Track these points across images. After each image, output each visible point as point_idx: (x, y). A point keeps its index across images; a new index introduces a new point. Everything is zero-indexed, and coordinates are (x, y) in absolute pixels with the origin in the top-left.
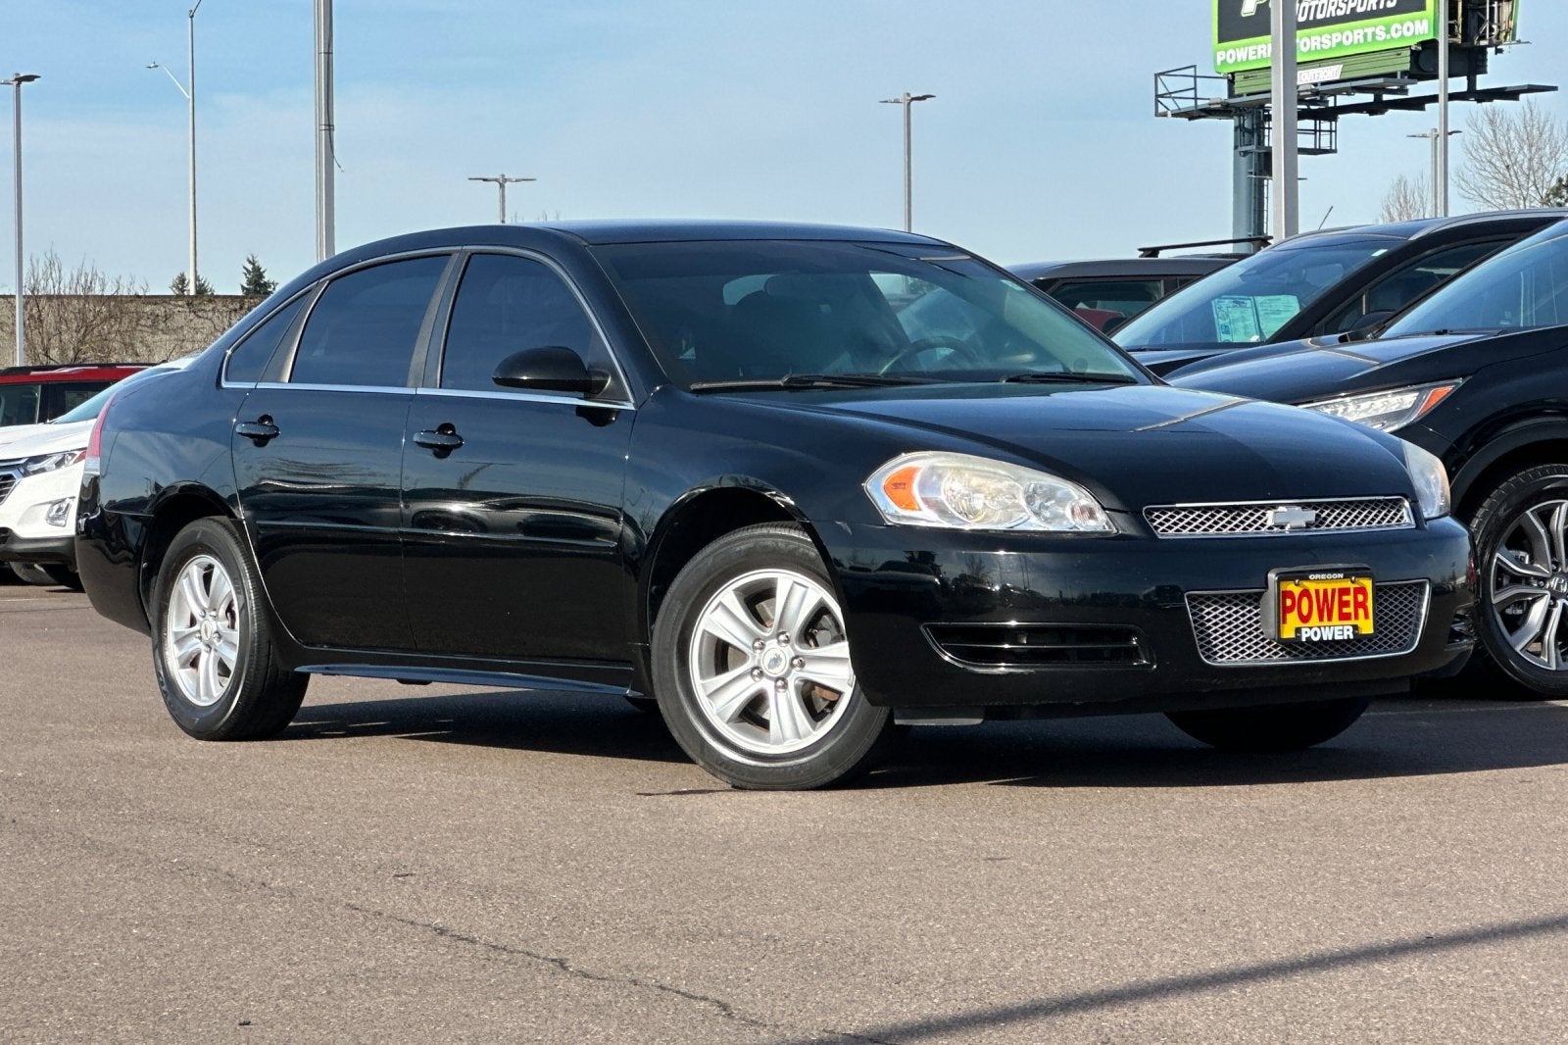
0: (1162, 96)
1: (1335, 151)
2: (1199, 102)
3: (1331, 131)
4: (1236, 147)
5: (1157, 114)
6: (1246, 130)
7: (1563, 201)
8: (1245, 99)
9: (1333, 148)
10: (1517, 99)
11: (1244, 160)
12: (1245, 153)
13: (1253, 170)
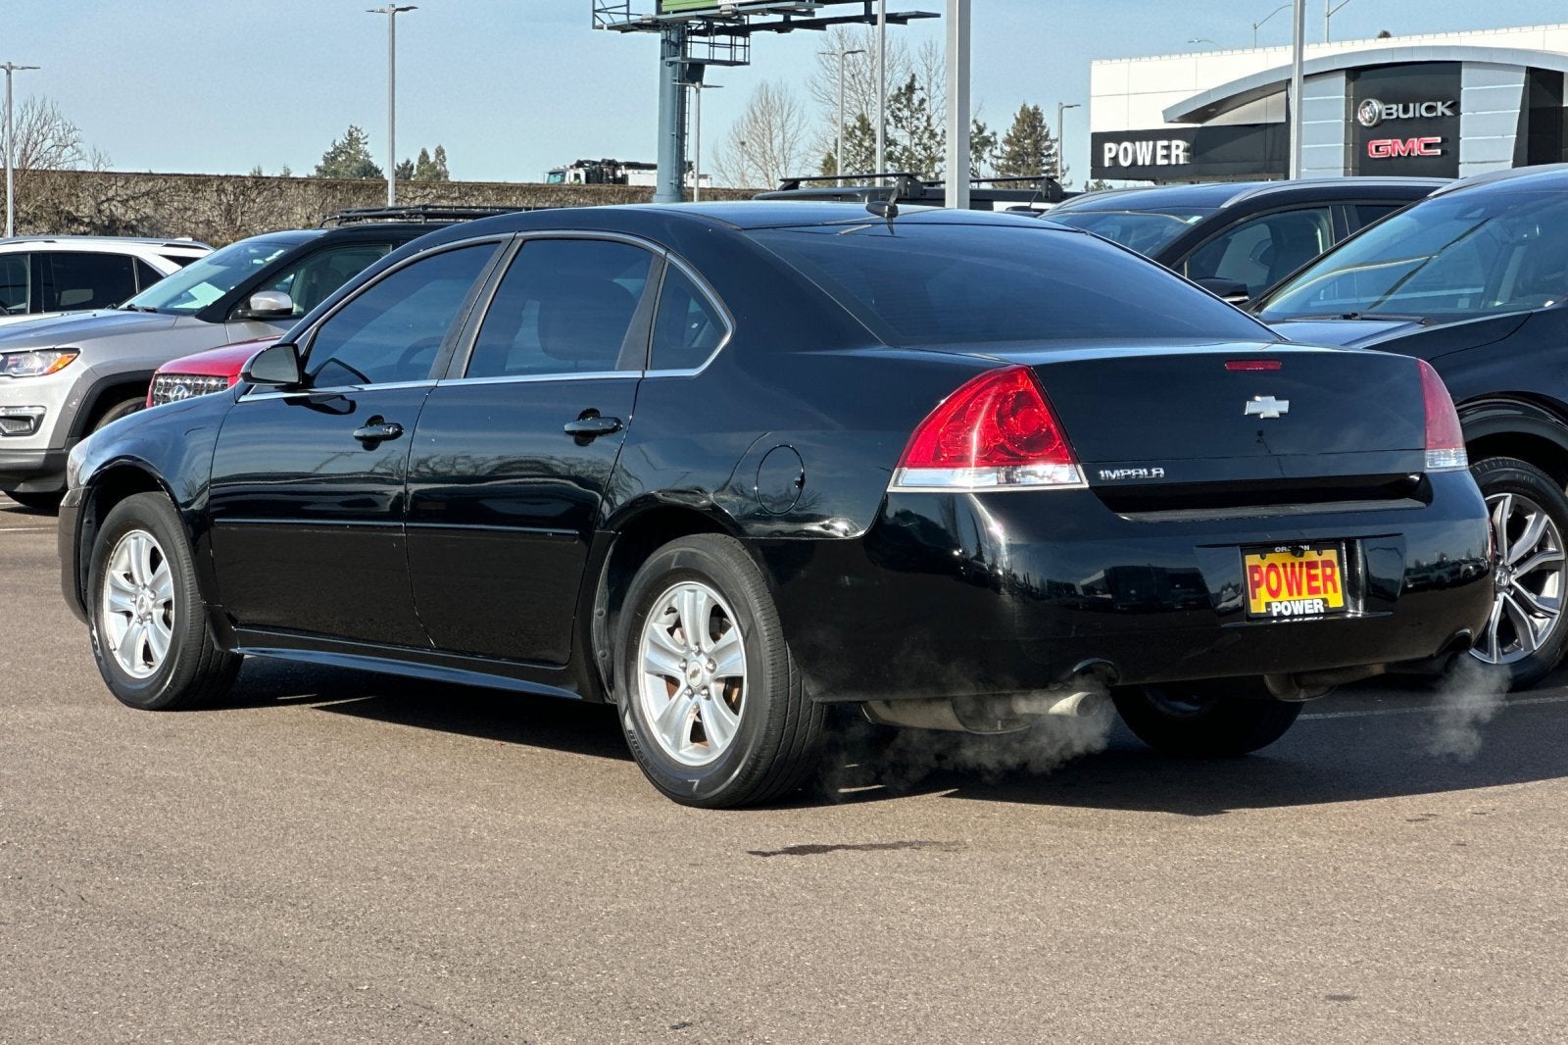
0: (599, 11)
1: (748, 63)
2: (631, 18)
3: (745, 46)
4: (663, 58)
5: (594, 27)
6: (673, 43)
7: (902, 107)
8: (672, 16)
9: (747, 60)
10: (905, 23)
11: (669, 69)
12: (671, 63)
13: (677, 78)
